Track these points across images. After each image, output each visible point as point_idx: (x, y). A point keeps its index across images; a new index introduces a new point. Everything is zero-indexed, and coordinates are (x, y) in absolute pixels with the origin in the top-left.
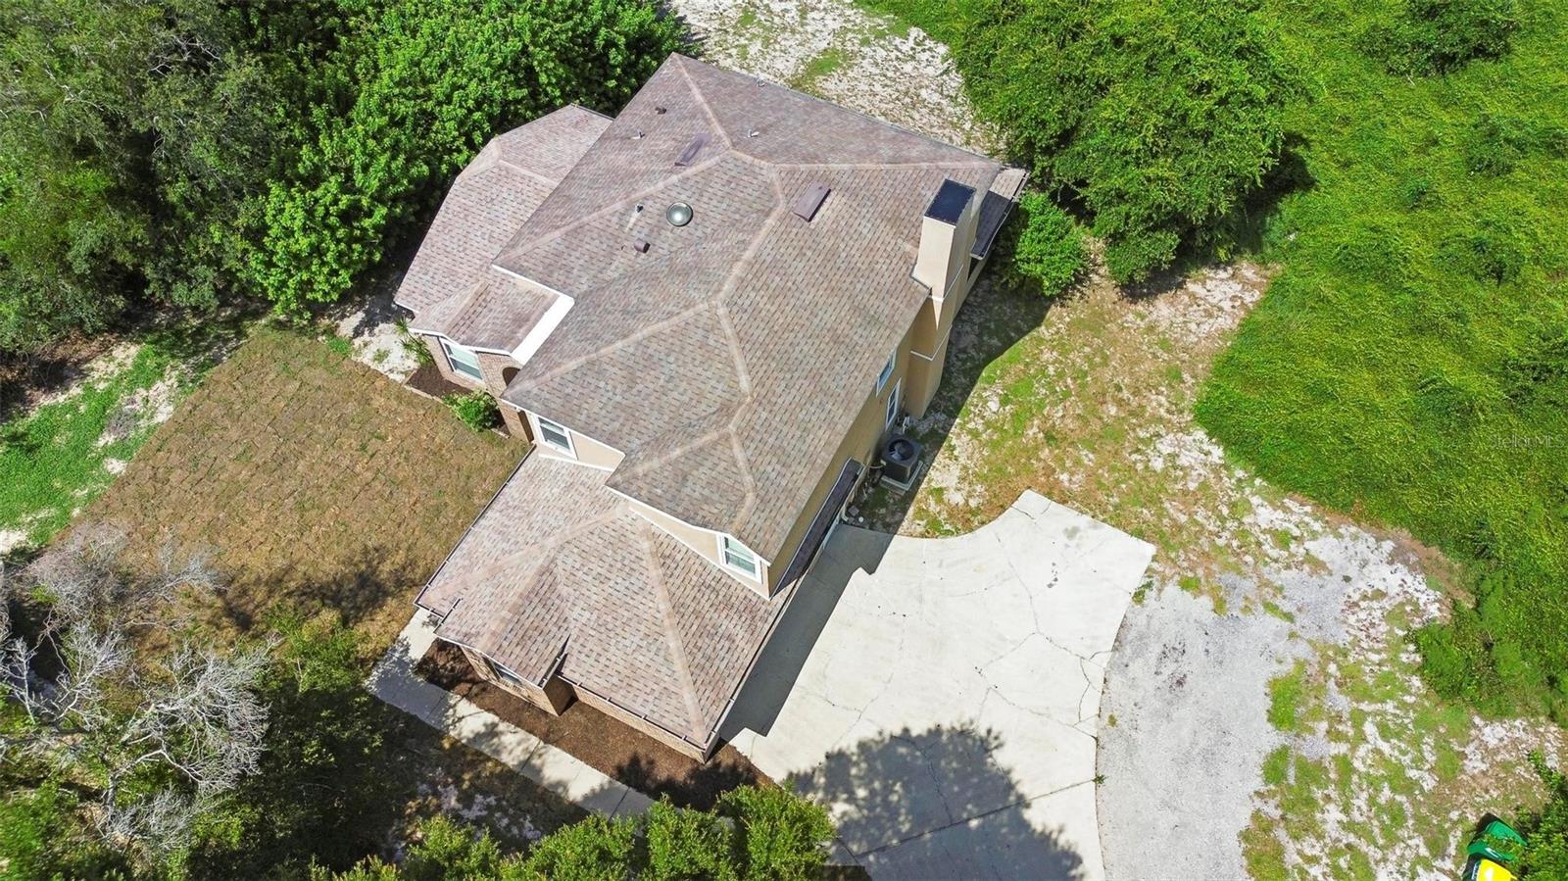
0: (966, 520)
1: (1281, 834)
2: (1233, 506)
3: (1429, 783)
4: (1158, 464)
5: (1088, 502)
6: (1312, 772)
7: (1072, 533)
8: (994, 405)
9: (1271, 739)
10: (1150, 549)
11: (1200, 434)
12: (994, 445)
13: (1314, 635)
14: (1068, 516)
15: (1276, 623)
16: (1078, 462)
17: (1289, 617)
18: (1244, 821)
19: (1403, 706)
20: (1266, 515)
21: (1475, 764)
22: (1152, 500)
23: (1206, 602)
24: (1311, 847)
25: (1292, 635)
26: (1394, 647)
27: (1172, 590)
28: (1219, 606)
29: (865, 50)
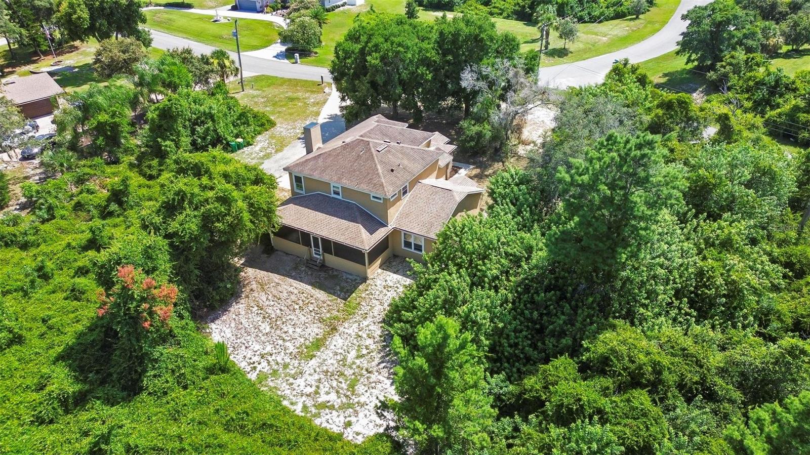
29: (287, 360)
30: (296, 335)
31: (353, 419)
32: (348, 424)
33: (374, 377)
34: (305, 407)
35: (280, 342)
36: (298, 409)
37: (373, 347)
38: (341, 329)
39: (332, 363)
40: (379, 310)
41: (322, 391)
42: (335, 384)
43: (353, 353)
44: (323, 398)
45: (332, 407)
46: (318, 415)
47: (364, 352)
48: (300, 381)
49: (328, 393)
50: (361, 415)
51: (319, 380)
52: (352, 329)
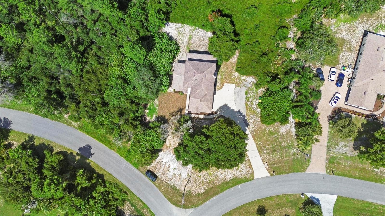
0: (221, 88)
1: (247, 102)
2: (240, 78)
4: (234, 77)
5: (229, 83)
6: (248, 97)
7: (229, 86)
8: (220, 76)
9: (245, 96)
10: (235, 85)
11: (236, 72)
12: (221, 80)
13: (247, 87)
14: (228, 84)
15: (245, 87)
16: (228, 79)
17: (245, 86)
18: (245, 102)
19: (254, 90)
20: (243, 78)
21: (259, 93)
22: (234, 80)
23: (240, 87)
24: (249, 102)
26: (253, 86)
27: (237, 87)
28: (241, 87)
29: (193, 33)
30: (195, 39)
31: (176, 27)
32: (176, 26)
33: (176, 36)
34: (185, 26)
35: (197, 37)
36: (186, 25)
37: (179, 42)
38: (187, 43)
39: (185, 35)
40: (182, 49)
41: (183, 30)
42: (182, 32)
43: (182, 38)
44: (183, 29)
45: (180, 28)
46: (182, 25)
47: (180, 40)
48: (188, 30)
49: (182, 30)
51: (185, 32)
52: (185, 43)
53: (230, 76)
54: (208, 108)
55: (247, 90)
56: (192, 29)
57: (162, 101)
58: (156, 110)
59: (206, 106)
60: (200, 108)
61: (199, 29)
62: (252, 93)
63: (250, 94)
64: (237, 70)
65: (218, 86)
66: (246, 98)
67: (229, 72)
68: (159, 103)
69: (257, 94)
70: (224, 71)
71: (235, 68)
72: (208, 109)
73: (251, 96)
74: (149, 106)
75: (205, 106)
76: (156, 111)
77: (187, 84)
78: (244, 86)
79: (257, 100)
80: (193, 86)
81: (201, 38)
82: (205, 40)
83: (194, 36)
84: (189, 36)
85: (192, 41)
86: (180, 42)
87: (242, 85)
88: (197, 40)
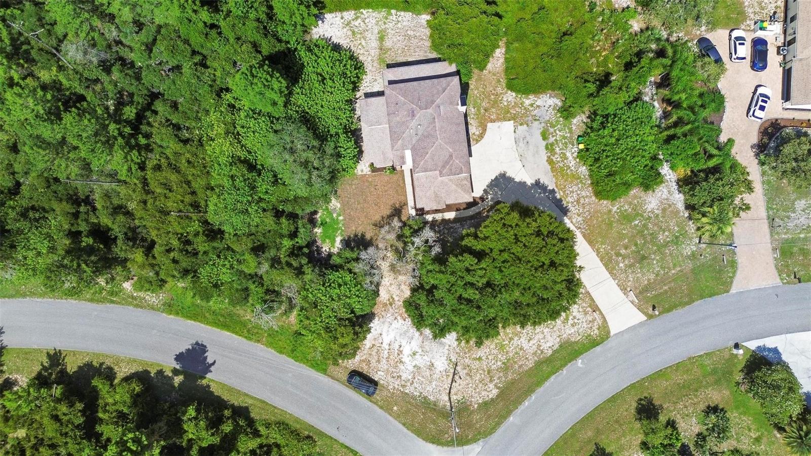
0: (481, 136)
1: (552, 157)
2: (521, 104)
3: (569, 135)
4: (506, 104)
5: (498, 120)
6: (552, 145)
7: (499, 127)
8: (473, 110)
9: (544, 143)
10: (512, 122)
11: (509, 92)
12: (477, 118)
13: (544, 121)
14: (497, 124)
15: (537, 123)
16: (493, 112)
17: (538, 120)
18: (546, 158)
19: (561, 125)
20: (527, 102)
21: (574, 128)
22: (508, 112)
23: (525, 126)
24: (556, 156)
25: (540, 123)
26: (556, 114)
27: (519, 127)
28: (528, 125)
29: (386, 26)
30: (394, 37)
31: (342, 21)
32: (342, 18)
33: (348, 40)
34: (363, 14)
35: (397, 31)
36: (364, 12)
37: (358, 51)
38: (378, 50)
39: (368, 35)
40: (368, 67)
41: (362, 24)
42: (361, 29)
43: (363, 43)
44: (359, 21)
45: (353, 20)
46: (355, 14)
47: (360, 47)
48: (374, 21)
49: (360, 24)
50: (341, 24)
51: (367, 26)
52: (372, 52)
53: (495, 103)
54: (462, 190)
55: (543, 127)
56: (381, 16)
57: (347, 199)
58: (338, 223)
59: (457, 185)
60: (443, 195)
61: (398, 13)
62: (557, 132)
63: (553, 136)
64: (510, 87)
65: (474, 133)
66: (547, 148)
67: (493, 94)
68: (343, 205)
69: (571, 132)
70: (480, 95)
71: (504, 82)
72: (462, 193)
73: (556, 140)
74: (320, 217)
75: (454, 187)
76: (341, 225)
77: (400, 141)
78: (535, 120)
79: (573, 145)
80: (414, 142)
81: (408, 32)
82: (417, 35)
83: (390, 31)
84: (379, 33)
85: (388, 44)
86: (362, 52)
87: (530, 118)
88: (398, 38)
